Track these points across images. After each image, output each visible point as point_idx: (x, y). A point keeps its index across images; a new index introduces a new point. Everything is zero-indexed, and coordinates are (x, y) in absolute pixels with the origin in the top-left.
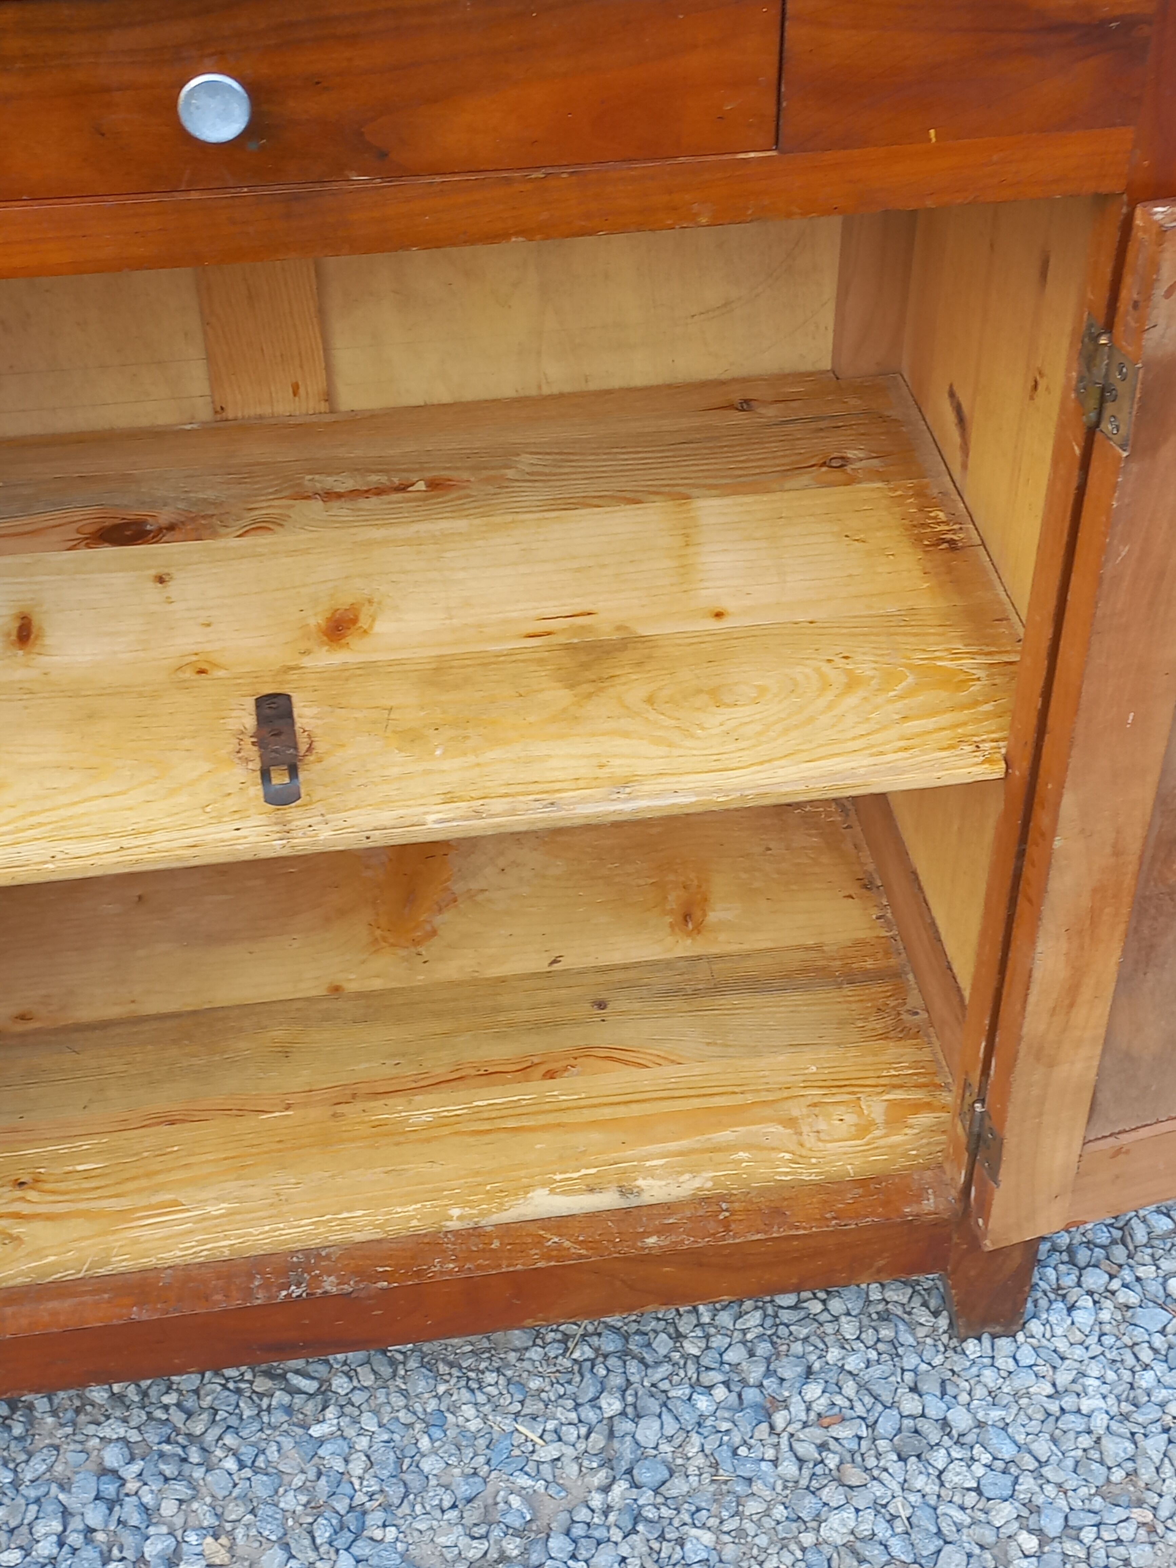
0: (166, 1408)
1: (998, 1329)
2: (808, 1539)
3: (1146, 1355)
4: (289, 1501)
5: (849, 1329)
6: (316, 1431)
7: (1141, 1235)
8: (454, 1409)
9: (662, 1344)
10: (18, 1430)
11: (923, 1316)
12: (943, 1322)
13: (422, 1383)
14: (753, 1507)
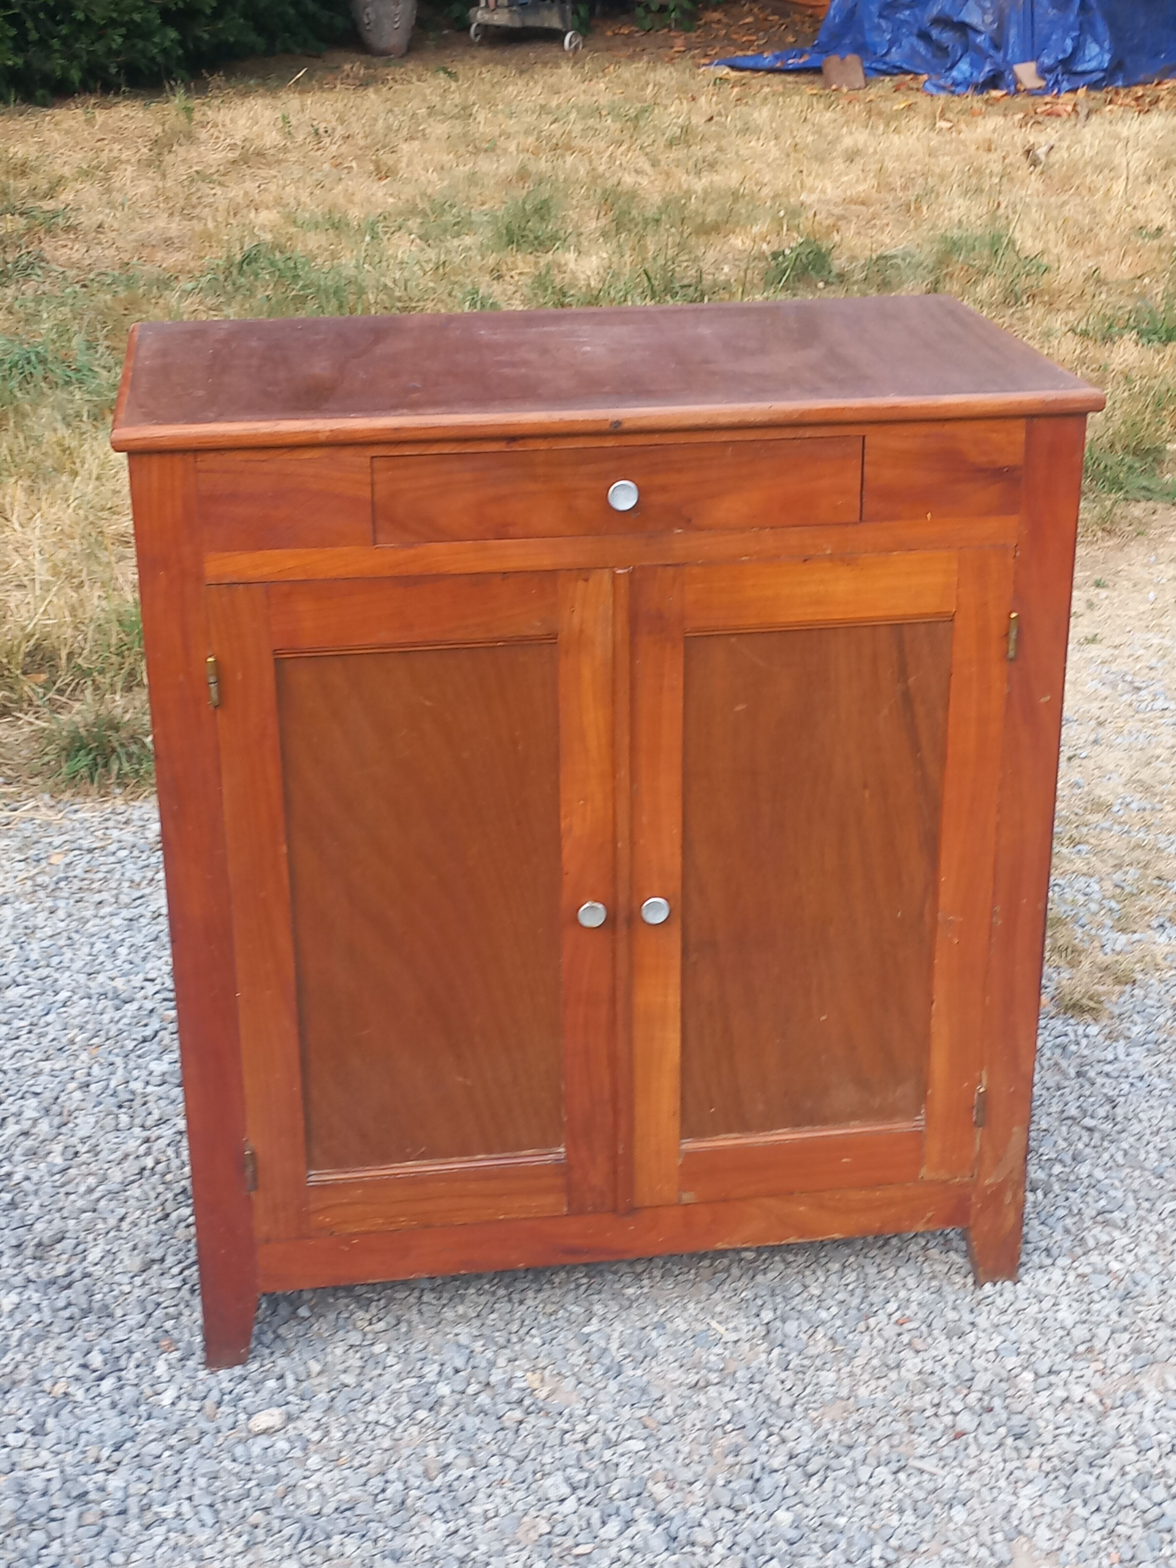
0: (494, 1320)
1: (1004, 1280)
2: (893, 1375)
3: (1096, 1297)
4: (573, 1360)
5: (911, 1282)
6: (586, 1330)
7: (1091, 1243)
8: (671, 1320)
9: (796, 1288)
10: (404, 1330)
11: (958, 1279)
12: (970, 1280)
13: (651, 1308)
14: (859, 1361)
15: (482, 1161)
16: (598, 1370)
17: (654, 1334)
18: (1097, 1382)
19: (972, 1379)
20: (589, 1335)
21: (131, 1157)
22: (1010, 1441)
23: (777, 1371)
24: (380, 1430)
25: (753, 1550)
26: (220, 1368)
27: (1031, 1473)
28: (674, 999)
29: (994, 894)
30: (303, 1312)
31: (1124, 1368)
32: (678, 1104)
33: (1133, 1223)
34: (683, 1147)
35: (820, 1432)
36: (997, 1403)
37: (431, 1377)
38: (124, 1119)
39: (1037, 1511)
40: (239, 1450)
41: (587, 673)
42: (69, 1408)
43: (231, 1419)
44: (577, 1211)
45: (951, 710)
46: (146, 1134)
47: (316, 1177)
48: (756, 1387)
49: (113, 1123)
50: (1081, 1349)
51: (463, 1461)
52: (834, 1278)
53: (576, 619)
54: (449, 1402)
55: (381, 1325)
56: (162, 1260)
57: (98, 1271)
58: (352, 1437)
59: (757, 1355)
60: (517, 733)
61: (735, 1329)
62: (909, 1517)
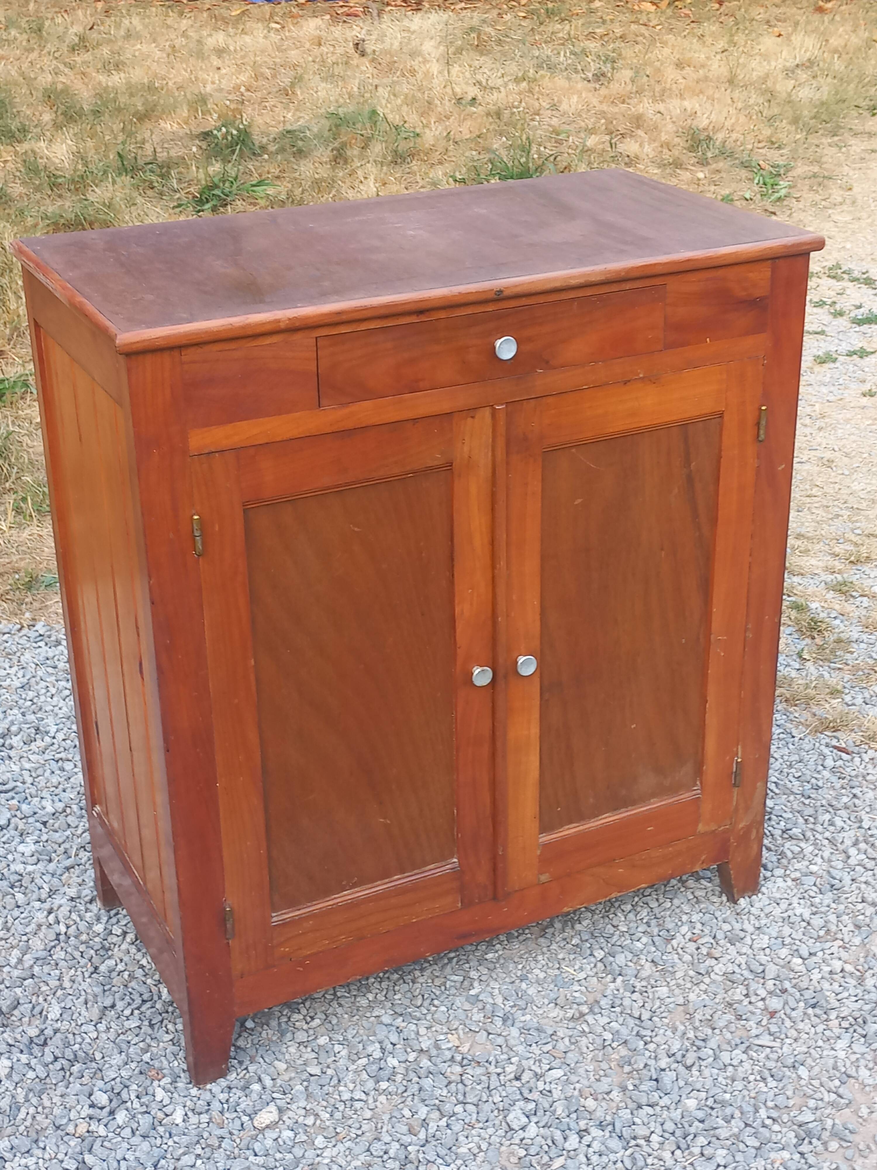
0: (400, 999)
1: (750, 894)
2: (707, 980)
4: (475, 1017)
5: (686, 908)
6: (472, 992)
7: (789, 855)
8: (530, 972)
9: (610, 929)
10: (334, 1021)
11: (715, 899)
12: (724, 898)
13: (511, 965)
14: (679, 975)
15: (399, 880)
16: (499, 1022)
17: (524, 985)
18: (844, 955)
19: (763, 971)
20: (477, 996)
21: (44, 927)
22: (810, 1011)
23: (628, 994)
24: (358, 1105)
25: (678, 1133)
26: (206, 1083)
27: (837, 1031)
28: (535, 731)
29: (747, 616)
30: (249, 1024)
31: (857, 941)
32: (538, 809)
33: (809, 834)
34: (541, 840)
35: (679, 1033)
36: (787, 985)
37: (377, 1054)
38: (20, 897)
39: (853, 1058)
40: (257, 1146)
41: (473, 490)
42: (98, 1142)
43: (238, 1123)
44: (467, 903)
45: (721, 483)
46: (47, 906)
47: (276, 918)
48: (618, 1009)
49: (13, 901)
50: (822, 933)
51: (436, 1115)
52: (631, 916)
53: (466, 449)
54: (401, 1070)
55: (317, 1022)
56: (113, 1006)
57: (64, 1026)
58: (338, 1115)
59: (606, 985)
60: (422, 544)
61: (581, 969)
62: (772, 1083)
